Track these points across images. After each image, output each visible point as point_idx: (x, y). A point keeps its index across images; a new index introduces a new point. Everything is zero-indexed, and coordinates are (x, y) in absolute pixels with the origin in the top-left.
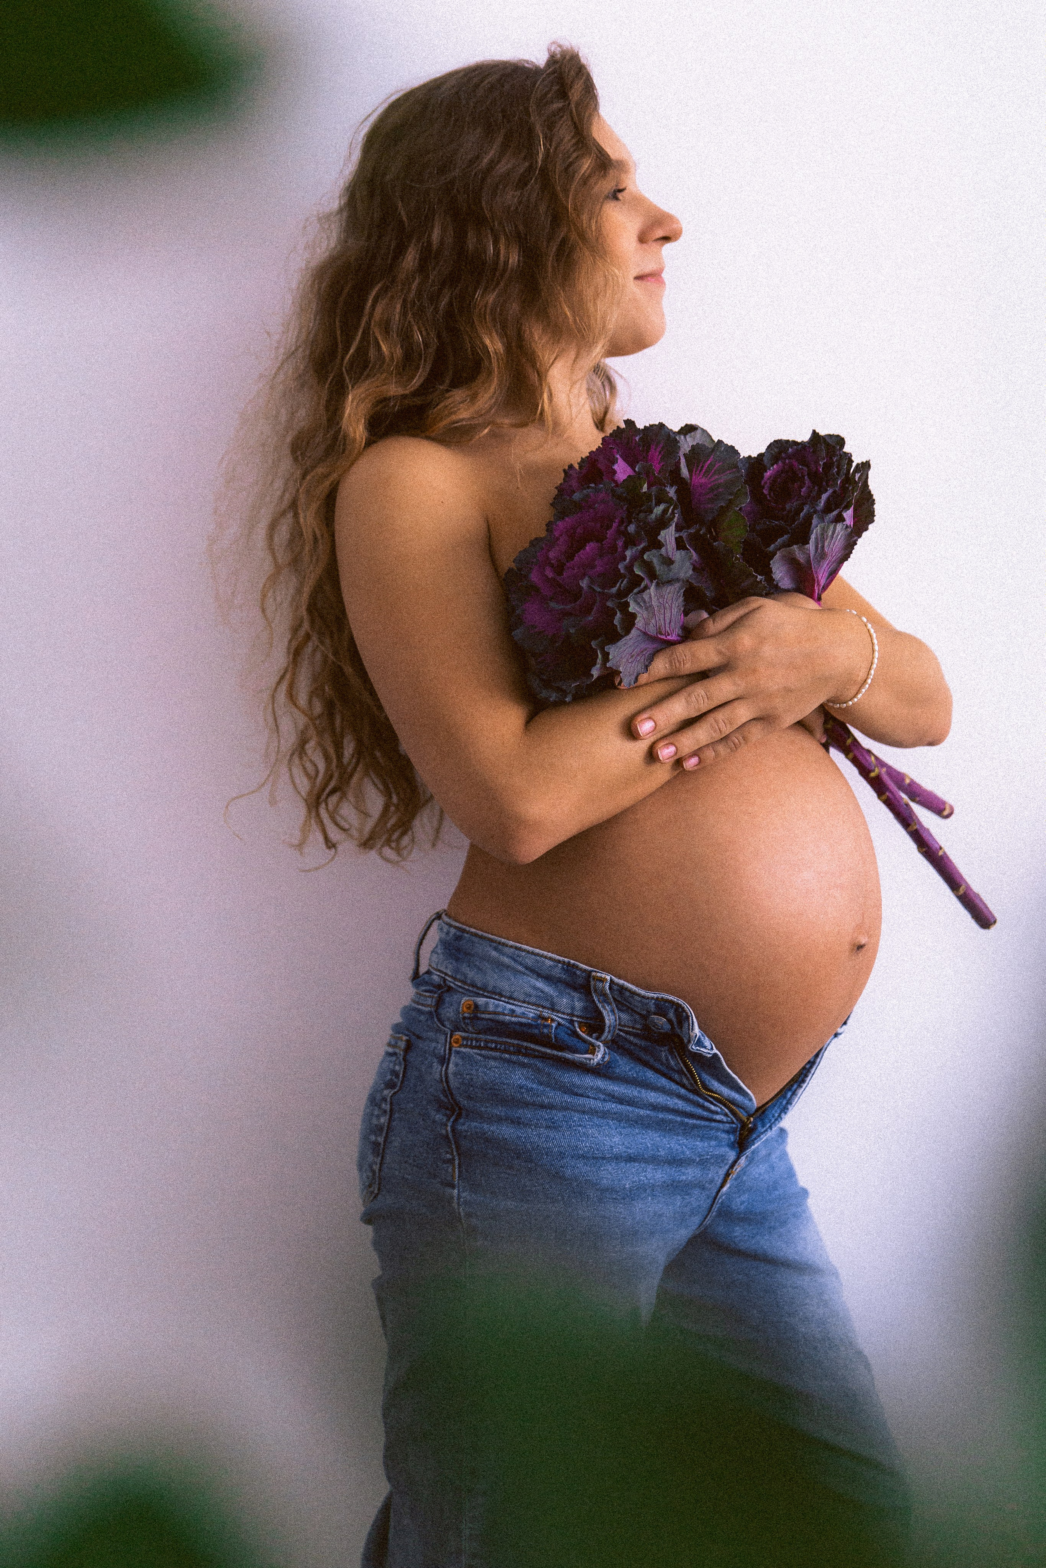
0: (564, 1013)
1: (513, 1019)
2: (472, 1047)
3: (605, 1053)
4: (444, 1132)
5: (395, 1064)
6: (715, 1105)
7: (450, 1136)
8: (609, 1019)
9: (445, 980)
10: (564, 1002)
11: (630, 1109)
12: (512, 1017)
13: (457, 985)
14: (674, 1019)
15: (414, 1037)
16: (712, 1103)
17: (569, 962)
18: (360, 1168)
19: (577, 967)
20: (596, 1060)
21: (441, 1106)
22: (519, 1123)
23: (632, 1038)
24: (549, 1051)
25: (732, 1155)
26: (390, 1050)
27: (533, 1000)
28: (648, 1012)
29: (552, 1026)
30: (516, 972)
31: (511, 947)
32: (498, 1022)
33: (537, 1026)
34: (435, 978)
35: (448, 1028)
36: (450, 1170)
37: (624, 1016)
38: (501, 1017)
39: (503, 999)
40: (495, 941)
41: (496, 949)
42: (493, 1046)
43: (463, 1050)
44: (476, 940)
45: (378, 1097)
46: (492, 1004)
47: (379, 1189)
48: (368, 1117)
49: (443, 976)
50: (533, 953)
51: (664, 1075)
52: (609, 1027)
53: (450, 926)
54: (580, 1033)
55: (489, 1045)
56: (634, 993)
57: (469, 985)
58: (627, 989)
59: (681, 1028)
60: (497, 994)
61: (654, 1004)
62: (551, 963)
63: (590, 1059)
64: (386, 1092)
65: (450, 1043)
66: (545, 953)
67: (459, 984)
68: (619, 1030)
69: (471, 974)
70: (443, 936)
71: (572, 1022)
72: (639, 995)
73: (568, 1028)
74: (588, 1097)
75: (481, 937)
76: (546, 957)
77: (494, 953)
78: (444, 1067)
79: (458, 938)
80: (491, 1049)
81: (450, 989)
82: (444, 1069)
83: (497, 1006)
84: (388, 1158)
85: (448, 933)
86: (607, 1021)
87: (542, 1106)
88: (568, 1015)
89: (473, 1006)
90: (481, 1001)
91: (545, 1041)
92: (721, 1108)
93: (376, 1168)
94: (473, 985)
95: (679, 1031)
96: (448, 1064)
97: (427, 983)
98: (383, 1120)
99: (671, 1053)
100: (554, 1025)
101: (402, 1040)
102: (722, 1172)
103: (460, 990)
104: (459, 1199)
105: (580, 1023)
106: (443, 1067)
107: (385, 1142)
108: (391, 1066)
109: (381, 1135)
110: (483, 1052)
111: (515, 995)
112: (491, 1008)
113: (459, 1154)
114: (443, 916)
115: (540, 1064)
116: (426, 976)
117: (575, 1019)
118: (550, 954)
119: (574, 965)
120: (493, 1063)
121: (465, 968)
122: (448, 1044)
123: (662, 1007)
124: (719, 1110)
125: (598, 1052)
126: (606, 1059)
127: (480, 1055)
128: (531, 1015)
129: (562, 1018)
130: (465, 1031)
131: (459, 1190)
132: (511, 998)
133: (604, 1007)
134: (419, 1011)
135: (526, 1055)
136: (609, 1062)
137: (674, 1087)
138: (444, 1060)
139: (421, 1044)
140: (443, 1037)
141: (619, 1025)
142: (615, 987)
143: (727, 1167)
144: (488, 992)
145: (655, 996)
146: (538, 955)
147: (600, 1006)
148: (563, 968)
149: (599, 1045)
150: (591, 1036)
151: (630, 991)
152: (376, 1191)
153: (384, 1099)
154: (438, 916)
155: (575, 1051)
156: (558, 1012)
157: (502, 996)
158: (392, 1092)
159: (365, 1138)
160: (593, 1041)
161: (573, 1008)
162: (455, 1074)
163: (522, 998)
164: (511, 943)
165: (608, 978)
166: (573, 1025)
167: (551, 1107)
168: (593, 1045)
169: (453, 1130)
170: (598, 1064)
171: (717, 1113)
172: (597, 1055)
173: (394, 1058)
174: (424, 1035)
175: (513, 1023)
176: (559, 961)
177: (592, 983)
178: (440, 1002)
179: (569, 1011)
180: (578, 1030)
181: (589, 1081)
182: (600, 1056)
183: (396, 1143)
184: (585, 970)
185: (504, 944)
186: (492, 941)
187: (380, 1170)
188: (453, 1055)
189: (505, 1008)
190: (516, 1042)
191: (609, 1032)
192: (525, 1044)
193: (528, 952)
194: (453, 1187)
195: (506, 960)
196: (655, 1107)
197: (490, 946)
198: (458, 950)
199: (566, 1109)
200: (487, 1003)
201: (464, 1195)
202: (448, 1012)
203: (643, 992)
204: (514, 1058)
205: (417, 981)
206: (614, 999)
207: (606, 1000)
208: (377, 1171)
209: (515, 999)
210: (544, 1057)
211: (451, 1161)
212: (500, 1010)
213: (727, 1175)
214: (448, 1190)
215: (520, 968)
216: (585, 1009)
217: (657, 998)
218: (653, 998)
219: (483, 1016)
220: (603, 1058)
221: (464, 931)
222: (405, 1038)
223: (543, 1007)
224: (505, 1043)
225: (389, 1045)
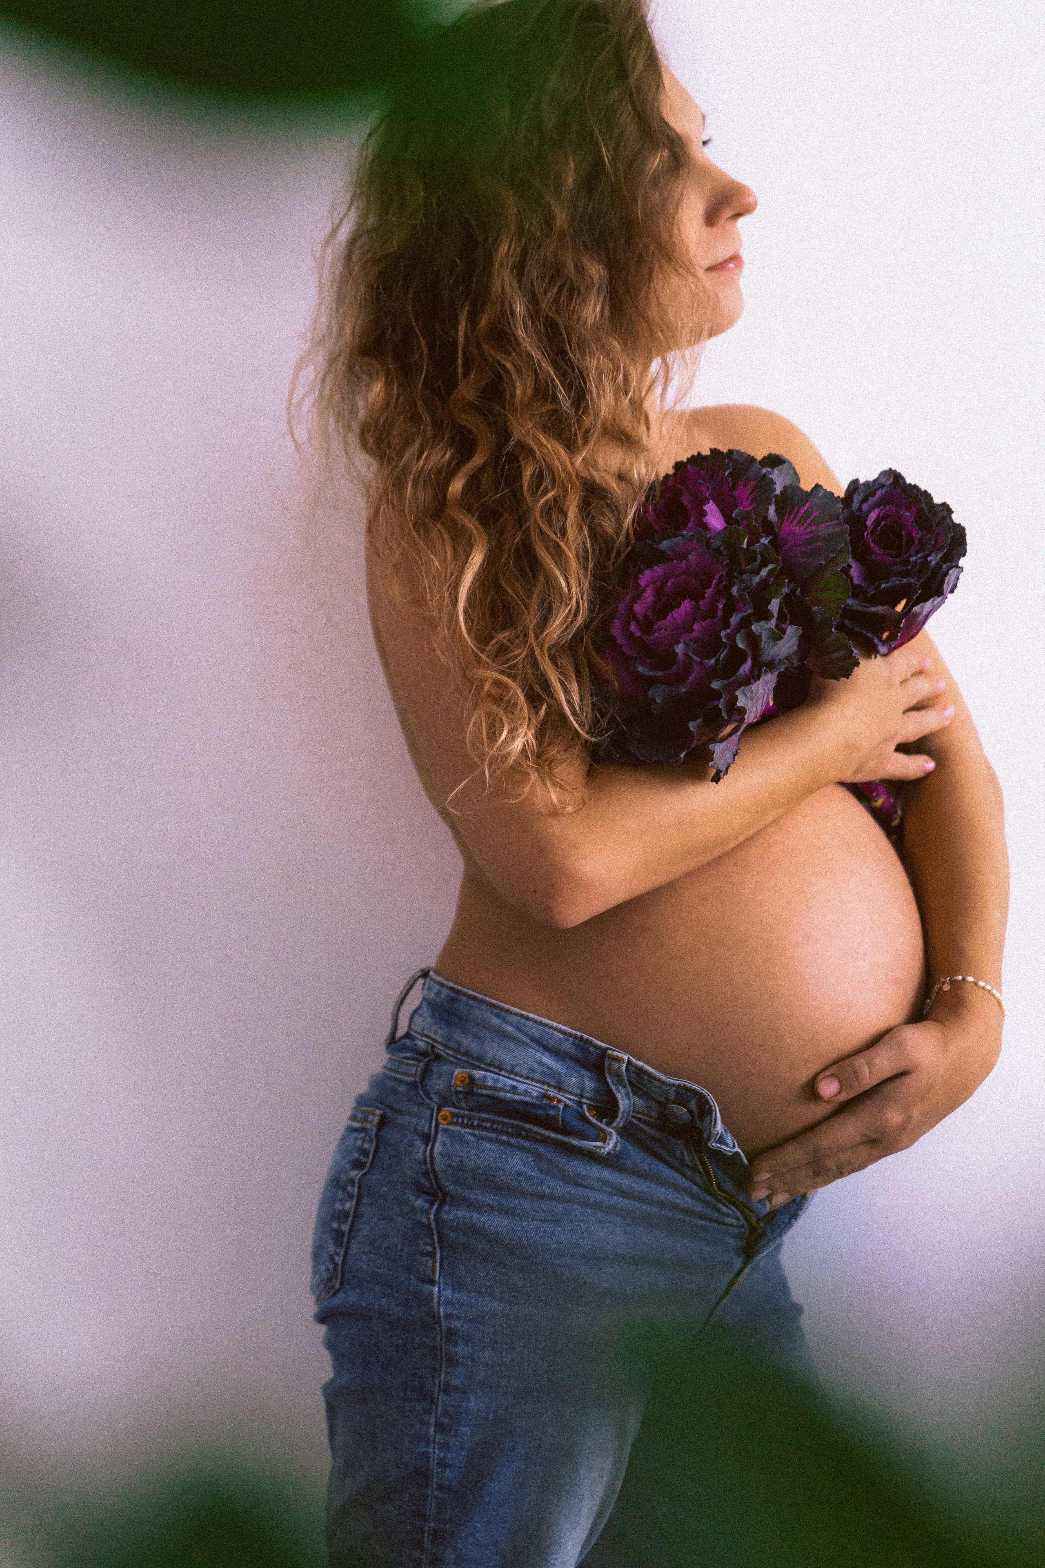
0: (571, 1093)
1: (516, 1097)
2: (463, 1125)
3: (617, 1143)
4: (425, 1220)
5: (363, 1142)
6: (728, 1207)
7: (433, 1225)
8: (624, 1103)
9: (433, 1047)
10: (572, 1081)
11: (638, 1205)
12: (514, 1094)
13: (448, 1054)
14: (695, 1110)
15: (389, 1111)
16: (723, 1204)
17: (582, 1037)
18: (316, 1258)
19: (591, 1042)
20: (606, 1149)
21: (420, 1190)
22: (513, 1215)
23: (646, 1128)
24: (553, 1135)
25: (738, 1263)
26: (357, 1125)
27: (536, 1076)
28: (667, 1099)
29: (559, 1108)
30: (518, 1042)
31: (516, 1014)
32: (497, 1099)
33: (540, 1107)
34: (421, 1045)
35: (434, 1102)
36: (430, 1263)
37: (639, 1102)
38: (501, 1094)
39: (503, 1073)
40: (498, 1007)
41: (497, 1016)
42: (489, 1125)
43: (452, 1127)
44: (476, 1004)
45: (343, 1178)
46: (490, 1078)
47: (341, 1284)
48: (327, 1201)
49: (431, 1042)
50: (541, 1023)
51: (677, 1170)
52: (623, 1112)
53: (442, 985)
54: (591, 1118)
55: (484, 1124)
56: (654, 1078)
57: (464, 1054)
58: (645, 1072)
59: (702, 1120)
60: (497, 1067)
61: (676, 1091)
62: (561, 1036)
63: (600, 1148)
64: (353, 1173)
65: (437, 1119)
66: (555, 1024)
67: (451, 1053)
68: (633, 1117)
69: (467, 1042)
70: (431, 996)
71: (580, 1104)
72: (659, 1080)
73: (575, 1110)
74: (593, 1189)
75: (481, 1001)
76: (556, 1029)
77: (496, 1021)
78: (430, 1146)
79: (453, 1000)
80: (486, 1129)
81: (438, 1057)
82: (429, 1148)
83: (497, 1081)
84: (354, 1249)
85: (438, 994)
86: (621, 1107)
87: (542, 1197)
88: (576, 1095)
89: (467, 1080)
90: (478, 1074)
91: (549, 1123)
92: (733, 1211)
93: (339, 1259)
94: (467, 1054)
95: (699, 1124)
96: (433, 1145)
97: (405, 1048)
98: (349, 1205)
99: (687, 1148)
100: (561, 1106)
101: (374, 1114)
102: (726, 1281)
103: (451, 1059)
104: (439, 1297)
105: (588, 1105)
106: (427, 1145)
107: (350, 1230)
108: (359, 1143)
109: (345, 1222)
110: (476, 1132)
111: (517, 1069)
112: (490, 1083)
113: (441, 1248)
114: (431, 973)
115: (541, 1149)
116: (408, 1042)
117: (584, 1100)
118: (561, 1026)
119: (587, 1040)
120: (487, 1145)
121: (457, 1035)
122: (434, 1121)
123: (683, 1095)
124: (731, 1212)
125: (610, 1140)
126: (618, 1149)
127: (473, 1135)
128: (535, 1094)
129: (570, 1099)
130: (455, 1107)
131: (439, 1288)
132: (512, 1072)
133: (619, 1091)
134: (396, 1079)
135: (526, 1138)
136: (620, 1152)
137: (687, 1183)
138: (428, 1139)
139: (400, 1120)
140: (428, 1113)
141: (634, 1111)
142: (632, 1069)
143: (732, 1276)
144: (485, 1064)
145: (677, 1083)
146: (546, 1025)
147: (613, 1088)
148: (573, 1043)
149: (611, 1133)
150: (601, 1122)
151: (649, 1075)
152: (338, 1286)
153: (351, 1181)
154: (425, 974)
155: (583, 1136)
156: (566, 1091)
157: (501, 1069)
158: (360, 1174)
159: (323, 1224)
160: (605, 1127)
161: (583, 1089)
162: (442, 1155)
163: (525, 1072)
164: (516, 1010)
165: (626, 1058)
166: (581, 1106)
167: (551, 1197)
168: (602, 1130)
169: (437, 1219)
170: (609, 1153)
171: (728, 1215)
172: (609, 1144)
173: (363, 1134)
174: (403, 1108)
175: (514, 1101)
176: (570, 1035)
177: (607, 1063)
178: (426, 1072)
179: (578, 1091)
180: (587, 1114)
181: (597, 1172)
182: (611, 1145)
183: (365, 1230)
184: (600, 1048)
185: (507, 1011)
186: (494, 1006)
187: (344, 1262)
188: (440, 1133)
189: (505, 1085)
190: (516, 1123)
191: (621, 1119)
192: (528, 1126)
193: (536, 1022)
194: (432, 1282)
195: (509, 1029)
196: (663, 1205)
197: (492, 1012)
198: (451, 1014)
199: (569, 1201)
200: (485, 1077)
201: (445, 1293)
202: (437, 1084)
203: (663, 1077)
204: (513, 1140)
205: (393, 1046)
206: (630, 1082)
207: (620, 1082)
208: (340, 1263)
209: (516, 1075)
210: (545, 1140)
211: (432, 1255)
212: (500, 1085)
213: (731, 1284)
214: (427, 1287)
215: (524, 1038)
216: (596, 1090)
217: (679, 1086)
218: (674, 1085)
219: (480, 1091)
220: (615, 1147)
221: (458, 992)
222: (378, 1112)
223: (549, 1085)
224: (504, 1124)
225: (353, 1118)
